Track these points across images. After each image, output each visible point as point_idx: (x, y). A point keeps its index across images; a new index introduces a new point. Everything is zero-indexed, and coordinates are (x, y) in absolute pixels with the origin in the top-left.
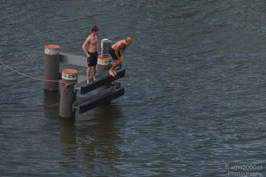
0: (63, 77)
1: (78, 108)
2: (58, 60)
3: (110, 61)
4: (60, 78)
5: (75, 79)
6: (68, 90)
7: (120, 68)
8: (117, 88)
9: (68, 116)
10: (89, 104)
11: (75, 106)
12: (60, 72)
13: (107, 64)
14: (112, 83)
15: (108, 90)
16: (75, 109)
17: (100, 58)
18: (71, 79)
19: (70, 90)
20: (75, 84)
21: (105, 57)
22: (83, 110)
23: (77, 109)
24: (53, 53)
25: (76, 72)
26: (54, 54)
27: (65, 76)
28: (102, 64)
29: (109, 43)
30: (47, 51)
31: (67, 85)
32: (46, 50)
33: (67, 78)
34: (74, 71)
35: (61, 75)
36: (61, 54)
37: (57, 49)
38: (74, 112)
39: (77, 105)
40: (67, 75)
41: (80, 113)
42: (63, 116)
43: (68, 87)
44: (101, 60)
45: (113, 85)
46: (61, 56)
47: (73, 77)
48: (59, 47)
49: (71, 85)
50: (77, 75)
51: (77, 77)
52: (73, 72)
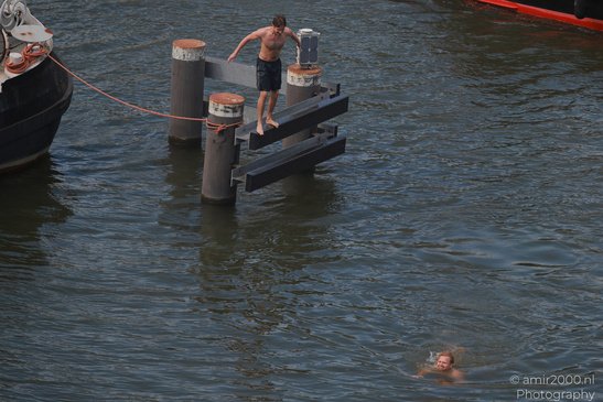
0: (211, 111)
1: (243, 179)
2: (200, 73)
3: (315, 79)
4: (205, 113)
5: (237, 115)
6: (222, 139)
7: (338, 93)
8: (330, 138)
9: (222, 197)
10: (268, 172)
11: (235, 175)
12: (205, 99)
13: (308, 84)
14: (319, 126)
15: (310, 142)
16: (236, 182)
17: (294, 71)
18: (230, 115)
19: (225, 140)
20: (237, 126)
21: (304, 68)
22: (255, 183)
23: (240, 182)
24: (190, 57)
25: (240, 101)
26: (194, 58)
27: (216, 110)
28: (298, 85)
29: (315, 38)
30: (178, 53)
31: (220, 127)
32: (174, 51)
33: (220, 114)
34: (236, 99)
35: (206, 105)
36: (208, 59)
37: (200, 48)
38: (235, 187)
39: (240, 173)
40: (221, 107)
41: (247, 190)
42: (209, 196)
43: (221, 132)
44: (295, 75)
45: (321, 131)
46: (208, 65)
47: (234, 110)
48: (204, 44)
49: (229, 129)
50: (241, 106)
51: (242, 111)
52: (234, 101)
